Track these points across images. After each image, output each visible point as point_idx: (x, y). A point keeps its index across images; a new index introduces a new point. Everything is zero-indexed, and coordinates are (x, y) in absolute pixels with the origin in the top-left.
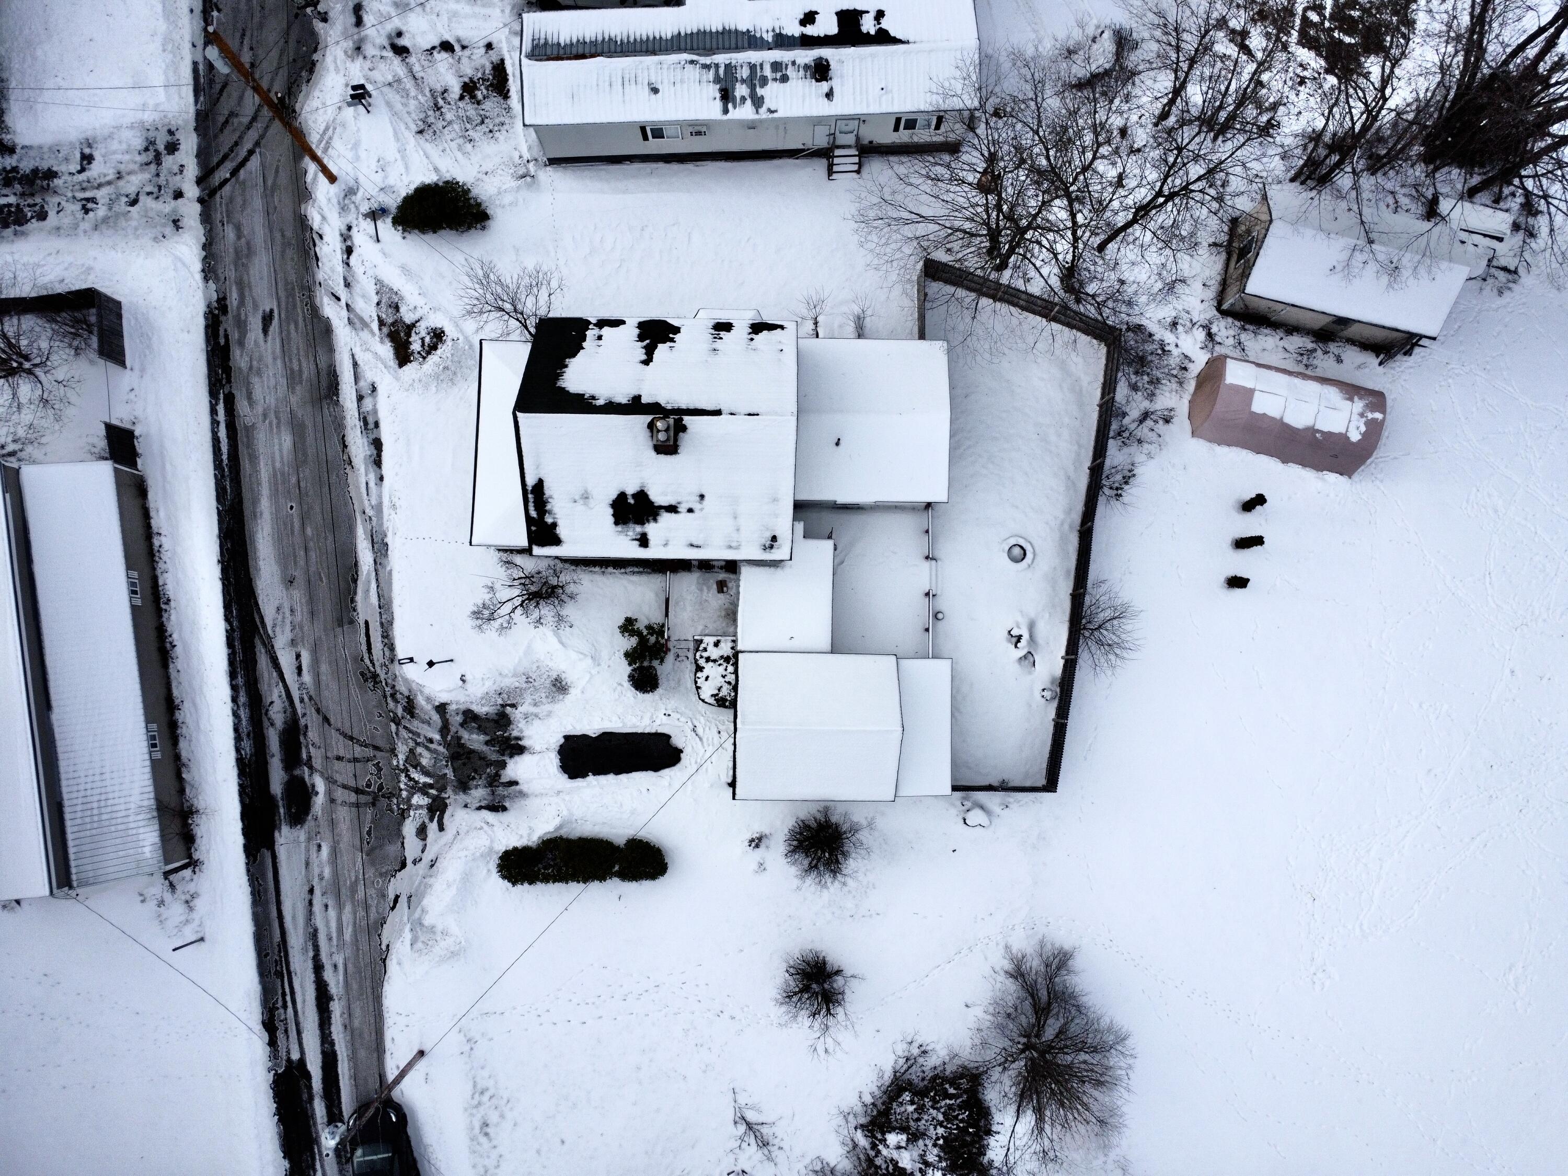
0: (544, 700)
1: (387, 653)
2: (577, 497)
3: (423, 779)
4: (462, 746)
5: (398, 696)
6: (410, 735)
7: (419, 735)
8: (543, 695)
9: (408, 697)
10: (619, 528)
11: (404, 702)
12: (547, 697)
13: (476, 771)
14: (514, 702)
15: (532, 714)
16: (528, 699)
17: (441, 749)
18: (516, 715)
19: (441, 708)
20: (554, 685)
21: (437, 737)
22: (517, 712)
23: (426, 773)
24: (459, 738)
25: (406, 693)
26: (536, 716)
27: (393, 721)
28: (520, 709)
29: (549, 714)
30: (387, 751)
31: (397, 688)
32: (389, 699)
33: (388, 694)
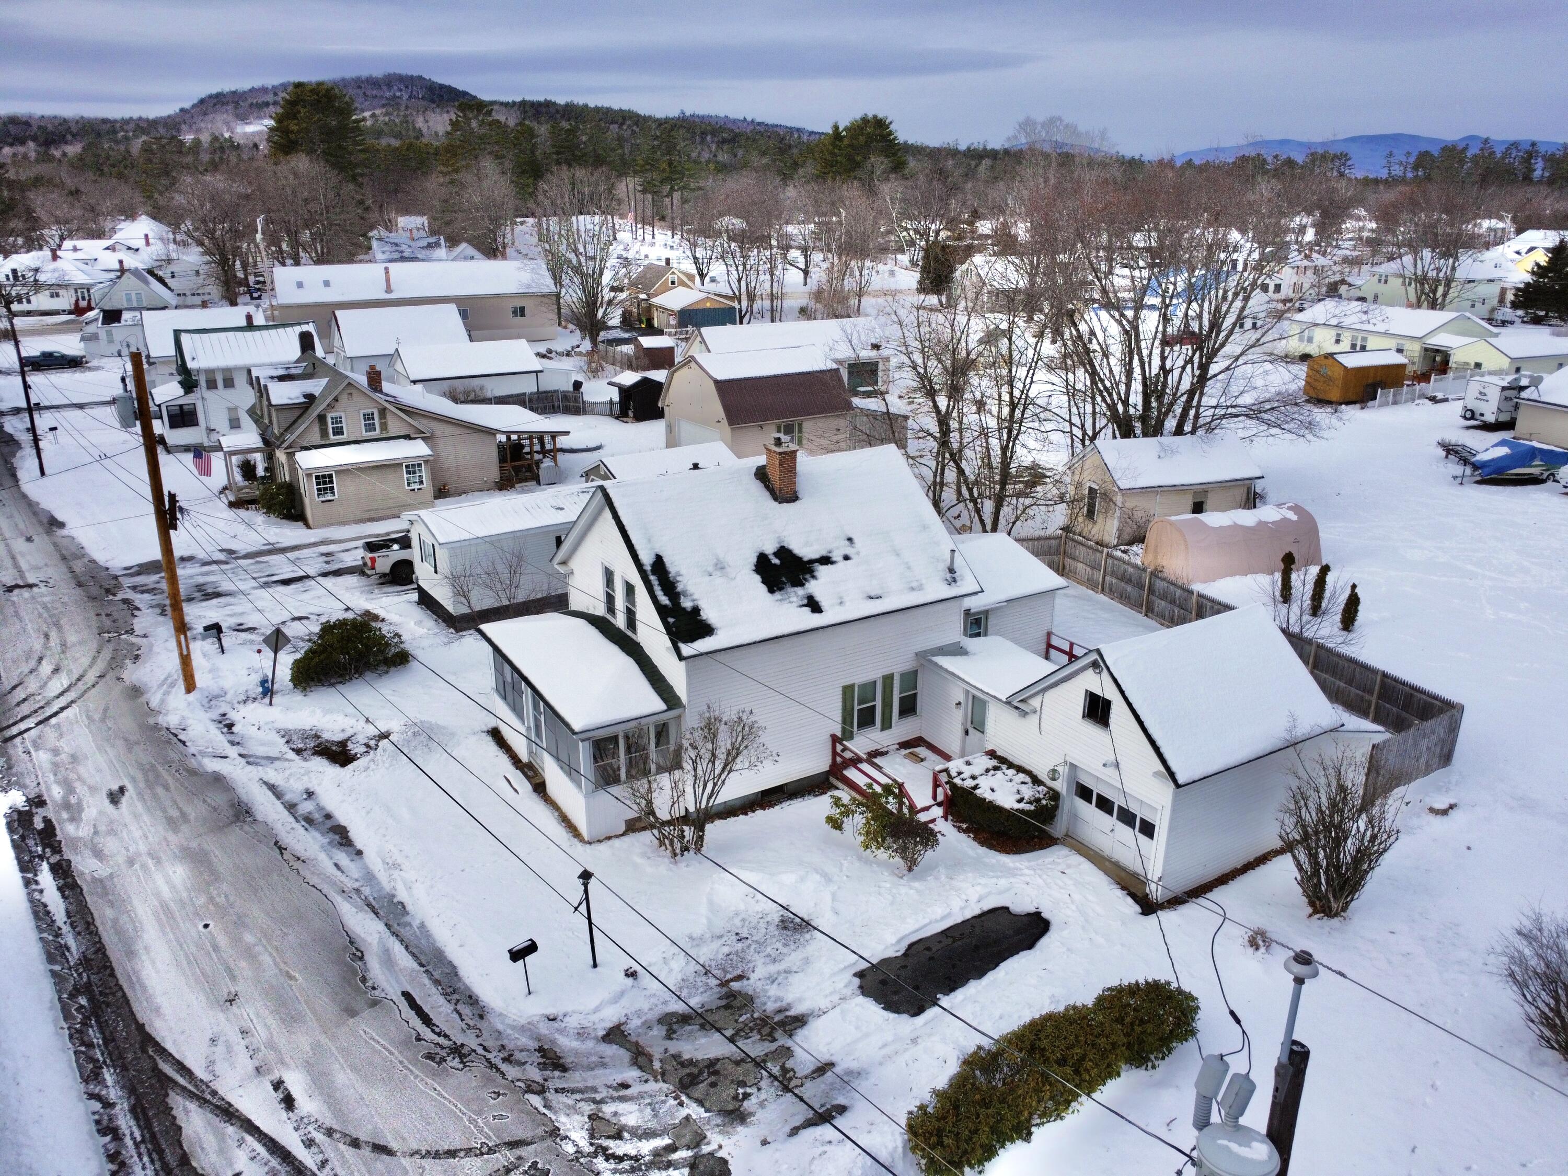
0: (785, 950)
1: (466, 1010)
2: (710, 569)
3: (646, 1147)
4: (691, 1063)
5: (518, 1056)
6: (578, 1096)
7: (594, 1090)
8: (779, 945)
9: (540, 1050)
10: (778, 595)
11: (537, 1058)
12: (785, 945)
13: (743, 1084)
14: (739, 972)
15: (779, 973)
16: (759, 960)
17: (652, 1086)
18: (755, 983)
19: (615, 1035)
20: (785, 928)
21: (632, 1074)
22: (752, 981)
23: (649, 1134)
24: (676, 1057)
25: (533, 1045)
26: (788, 972)
27: (529, 1090)
28: (754, 977)
29: (807, 961)
30: (543, 1139)
31: (510, 1046)
32: (504, 1067)
33: (498, 1061)
